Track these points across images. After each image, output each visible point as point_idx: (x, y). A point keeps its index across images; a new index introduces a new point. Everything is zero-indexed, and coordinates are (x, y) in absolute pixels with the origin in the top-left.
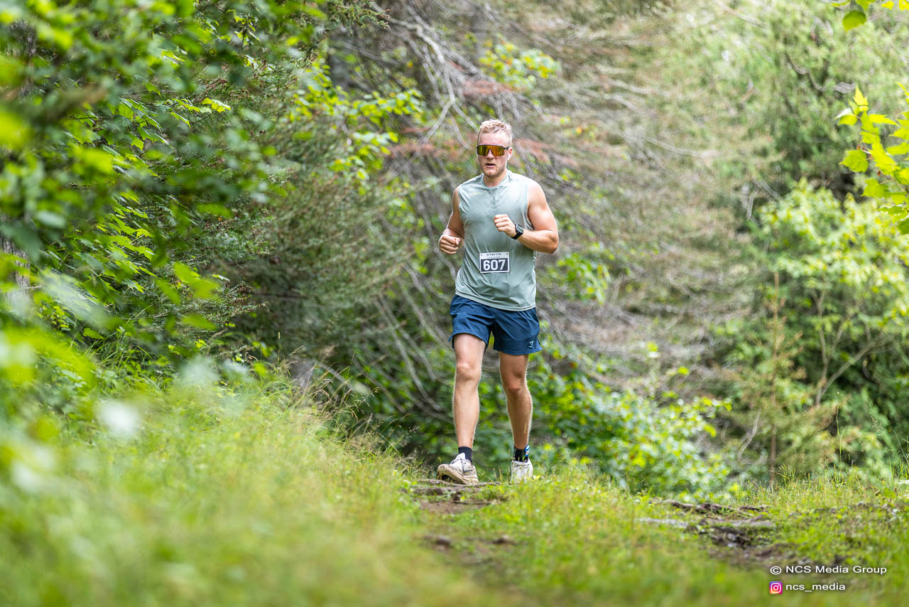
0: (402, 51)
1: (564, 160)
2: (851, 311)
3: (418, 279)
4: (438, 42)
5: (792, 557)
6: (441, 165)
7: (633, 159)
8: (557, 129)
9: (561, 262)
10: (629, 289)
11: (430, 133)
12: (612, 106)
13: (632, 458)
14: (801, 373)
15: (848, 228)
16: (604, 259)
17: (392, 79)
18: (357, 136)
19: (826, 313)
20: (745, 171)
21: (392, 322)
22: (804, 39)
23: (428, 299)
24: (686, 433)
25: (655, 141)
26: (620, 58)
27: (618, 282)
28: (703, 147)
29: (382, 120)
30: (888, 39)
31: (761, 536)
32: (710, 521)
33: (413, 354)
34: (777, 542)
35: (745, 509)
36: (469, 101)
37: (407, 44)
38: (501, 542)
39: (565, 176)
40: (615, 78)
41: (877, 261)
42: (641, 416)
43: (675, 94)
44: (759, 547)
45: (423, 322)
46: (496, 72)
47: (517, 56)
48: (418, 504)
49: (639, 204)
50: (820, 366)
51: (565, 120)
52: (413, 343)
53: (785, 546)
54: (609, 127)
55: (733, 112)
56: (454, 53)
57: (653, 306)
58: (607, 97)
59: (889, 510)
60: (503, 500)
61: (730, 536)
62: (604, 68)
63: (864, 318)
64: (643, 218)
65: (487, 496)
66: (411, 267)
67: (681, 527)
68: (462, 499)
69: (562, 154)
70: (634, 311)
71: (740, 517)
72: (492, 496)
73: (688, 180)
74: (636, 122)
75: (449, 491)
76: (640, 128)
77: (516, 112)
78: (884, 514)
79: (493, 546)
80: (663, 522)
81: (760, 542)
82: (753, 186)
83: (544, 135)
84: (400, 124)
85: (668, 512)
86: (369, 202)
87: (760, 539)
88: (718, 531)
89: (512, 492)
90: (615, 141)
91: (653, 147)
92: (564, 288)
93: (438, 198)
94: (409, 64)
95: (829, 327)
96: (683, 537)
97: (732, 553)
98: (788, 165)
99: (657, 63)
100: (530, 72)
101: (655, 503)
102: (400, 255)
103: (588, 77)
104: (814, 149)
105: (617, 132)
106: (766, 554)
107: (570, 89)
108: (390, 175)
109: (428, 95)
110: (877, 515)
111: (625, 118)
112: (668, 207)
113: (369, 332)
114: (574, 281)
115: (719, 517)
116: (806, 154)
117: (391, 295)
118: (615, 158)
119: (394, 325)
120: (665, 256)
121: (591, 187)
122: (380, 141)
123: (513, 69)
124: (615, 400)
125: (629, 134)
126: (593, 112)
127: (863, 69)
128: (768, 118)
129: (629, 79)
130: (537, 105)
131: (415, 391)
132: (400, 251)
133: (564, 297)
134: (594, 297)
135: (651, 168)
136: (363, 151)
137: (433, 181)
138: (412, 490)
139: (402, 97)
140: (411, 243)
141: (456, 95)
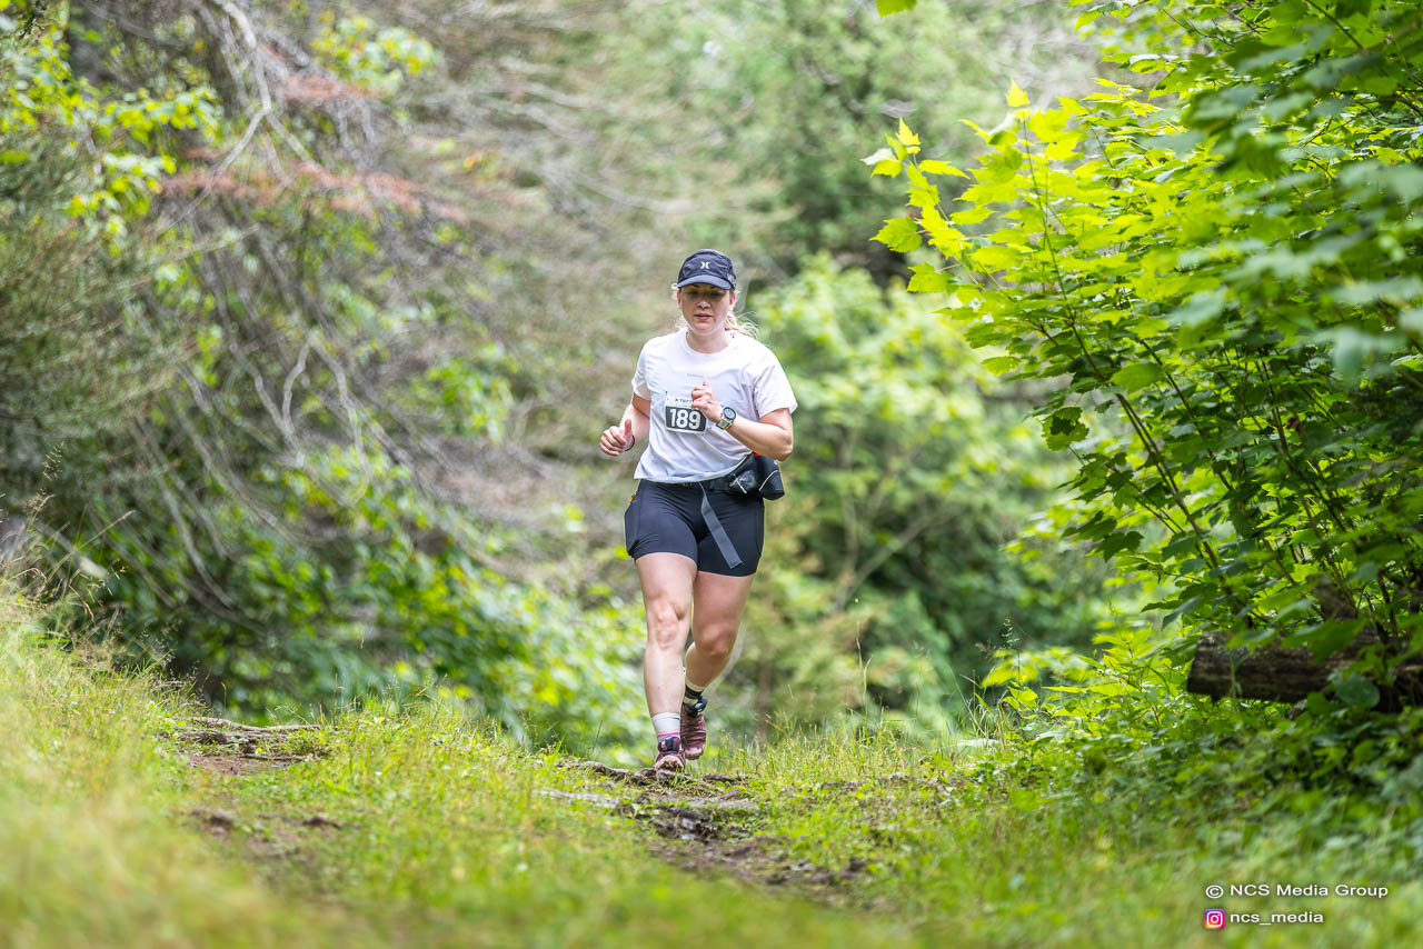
0: (187, 25)
1: (444, 211)
2: (896, 464)
3: (203, 392)
4: (248, 12)
5: (782, 859)
6: (245, 210)
7: (557, 208)
8: (432, 160)
9: (433, 374)
10: (543, 421)
11: (229, 160)
12: (526, 125)
13: (538, 689)
14: (812, 563)
15: (896, 331)
16: (502, 370)
17: (170, 69)
18: (110, 160)
19: (857, 466)
20: (734, 237)
21: (157, 461)
22: (834, 28)
23: (218, 426)
24: (624, 652)
25: (591, 182)
26: (541, 47)
27: (525, 408)
28: (669, 195)
29: (152, 135)
30: (970, 33)
31: (735, 825)
32: (653, 798)
33: (191, 513)
34: (759, 833)
35: (712, 779)
36: (293, 108)
37: (196, 13)
38: (316, 822)
39: (443, 236)
40: (532, 79)
41: (942, 386)
42: (555, 625)
43: (628, 108)
44: (730, 840)
45: (208, 463)
46: (339, 64)
47: (373, 38)
48: (185, 758)
49: (561, 285)
50: (843, 552)
51: (446, 145)
52: (192, 496)
53: (772, 841)
54: (519, 158)
55: (718, 140)
56: (272, 32)
57: (580, 448)
58: (517, 109)
59: (939, 787)
60: (324, 755)
61: (685, 822)
62: (512, 63)
63: (917, 476)
64: (567, 306)
65: (298, 747)
66: (191, 373)
67: (607, 806)
68: (258, 752)
69: (442, 201)
70: (549, 454)
71: (702, 792)
72: (305, 749)
73: (643, 247)
74: (562, 151)
75: (238, 737)
76: (569, 162)
77: (370, 132)
78: (931, 794)
79: (304, 829)
80: (579, 797)
81: (733, 833)
82: (748, 260)
83: (413, 168)
84: (181, 143)
85: (587, 782)
86: (126, 268)
87: (733, 828)
88: (666, 814)
89: (338, 742)
90: (527, 181)
91: (590, 193)
92: (438, 414)
93: (240, 265)
94: (199, 45)
95: (861, 489)
96: (609, 823)
97: (687, 849)
98: (803, 229)
99: (600, 57)
100: (392, 65)
101: (567, 765)
102: (174, 353)
103: (487, 78)
104: (845, 204)
105: (529, 167)
106: (741, 853)
107: (457, 95)
108: (163, 224)
109: (228, 98)
110: (920, 794)
111: (545, 144)
112: (609, 291)
113: (119, 477)
114: (454, 404)
115: (670, 792)
116: (832, 213)
117: (158, 416)
118: (525, 209)
119: (160, 465)
120: (600, 369)
121: (486, 253)
122: (148, 170)
123: (364, 61)
124: (513, 598)
125: (550, 170)
126: (492, 134)
127: (929, 80)
128: (775, 153)
129: (553, 82)
130: (403, 118)
131: (192, 574)
132: (173, 347)
133: (434, 429)
134: (484, 432)
135: (585, 227)
136: (118, 185)
137: (231, 236)
138: (176, 734)
139: (186, 99)
140: (193, 334)
141: (273, 99)
